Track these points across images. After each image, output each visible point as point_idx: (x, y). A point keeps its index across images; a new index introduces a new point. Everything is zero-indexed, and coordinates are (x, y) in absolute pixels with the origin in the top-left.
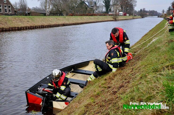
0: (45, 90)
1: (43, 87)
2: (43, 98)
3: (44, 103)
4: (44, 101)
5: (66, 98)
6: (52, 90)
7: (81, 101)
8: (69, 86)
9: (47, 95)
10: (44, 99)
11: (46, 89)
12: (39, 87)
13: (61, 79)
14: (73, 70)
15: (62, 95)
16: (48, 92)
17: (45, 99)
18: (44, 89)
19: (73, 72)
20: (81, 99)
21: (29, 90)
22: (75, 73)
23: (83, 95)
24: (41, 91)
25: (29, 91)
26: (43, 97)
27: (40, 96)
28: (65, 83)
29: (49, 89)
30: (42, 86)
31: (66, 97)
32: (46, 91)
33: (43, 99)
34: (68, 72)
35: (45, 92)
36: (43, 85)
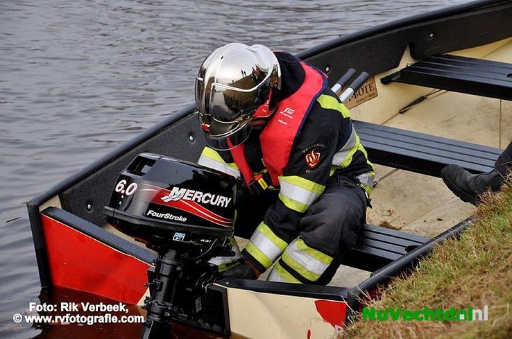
0: (166, 199)
1: (151, 178)
2: (159, 264)
3: (161, 295)
4: (165, 280)
5: (329, 273)
6: (223, 201)
7: (460, 301)
8: (358, 181)
9: (178, 237)
10: (166, 270)
11: (177, 194)
12: (125, 173)
13: (285, 119)
14: (406, 61)
15: (299, 244)
16: (192, 219)
17: (174, 267)
18: (162, 194)
19: (407, 77)
20: (452, 285)
21: (59, 192)
22: (430, 90)
23: (475, 257)
24: (139, 209)
25: (56, 203)
26: (154, 254)
27: (130, 239)
28: (312, 159)
29: (200, 196)
30: (146, 169)
31: (328, 260)
32: (174, 208)
33: (152, 267)
34: (364, 74)
35: (167, 216)
36: (151, 162)
